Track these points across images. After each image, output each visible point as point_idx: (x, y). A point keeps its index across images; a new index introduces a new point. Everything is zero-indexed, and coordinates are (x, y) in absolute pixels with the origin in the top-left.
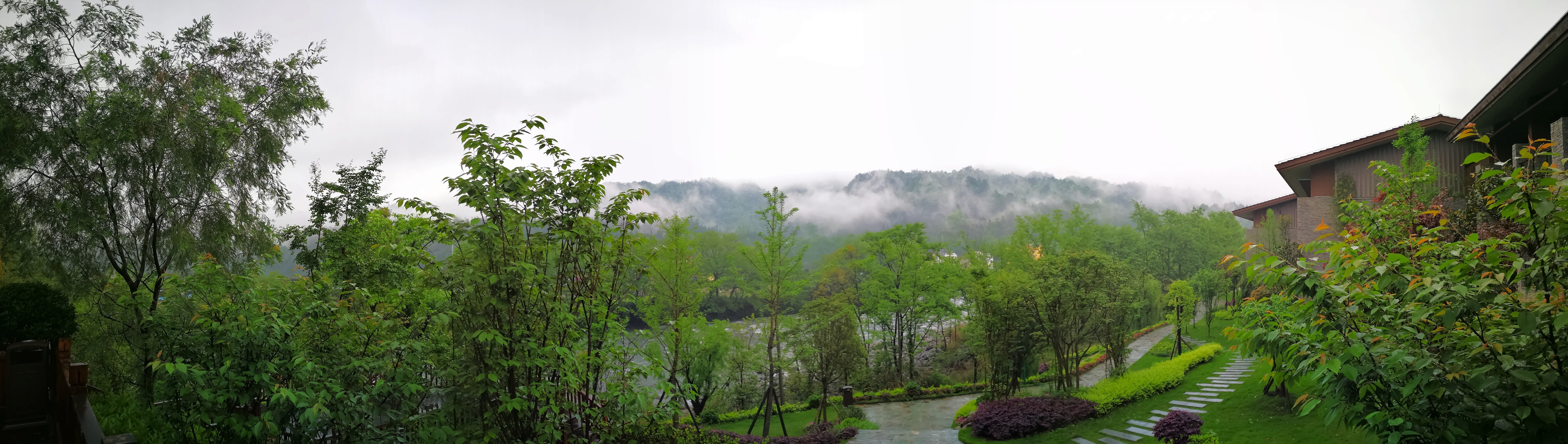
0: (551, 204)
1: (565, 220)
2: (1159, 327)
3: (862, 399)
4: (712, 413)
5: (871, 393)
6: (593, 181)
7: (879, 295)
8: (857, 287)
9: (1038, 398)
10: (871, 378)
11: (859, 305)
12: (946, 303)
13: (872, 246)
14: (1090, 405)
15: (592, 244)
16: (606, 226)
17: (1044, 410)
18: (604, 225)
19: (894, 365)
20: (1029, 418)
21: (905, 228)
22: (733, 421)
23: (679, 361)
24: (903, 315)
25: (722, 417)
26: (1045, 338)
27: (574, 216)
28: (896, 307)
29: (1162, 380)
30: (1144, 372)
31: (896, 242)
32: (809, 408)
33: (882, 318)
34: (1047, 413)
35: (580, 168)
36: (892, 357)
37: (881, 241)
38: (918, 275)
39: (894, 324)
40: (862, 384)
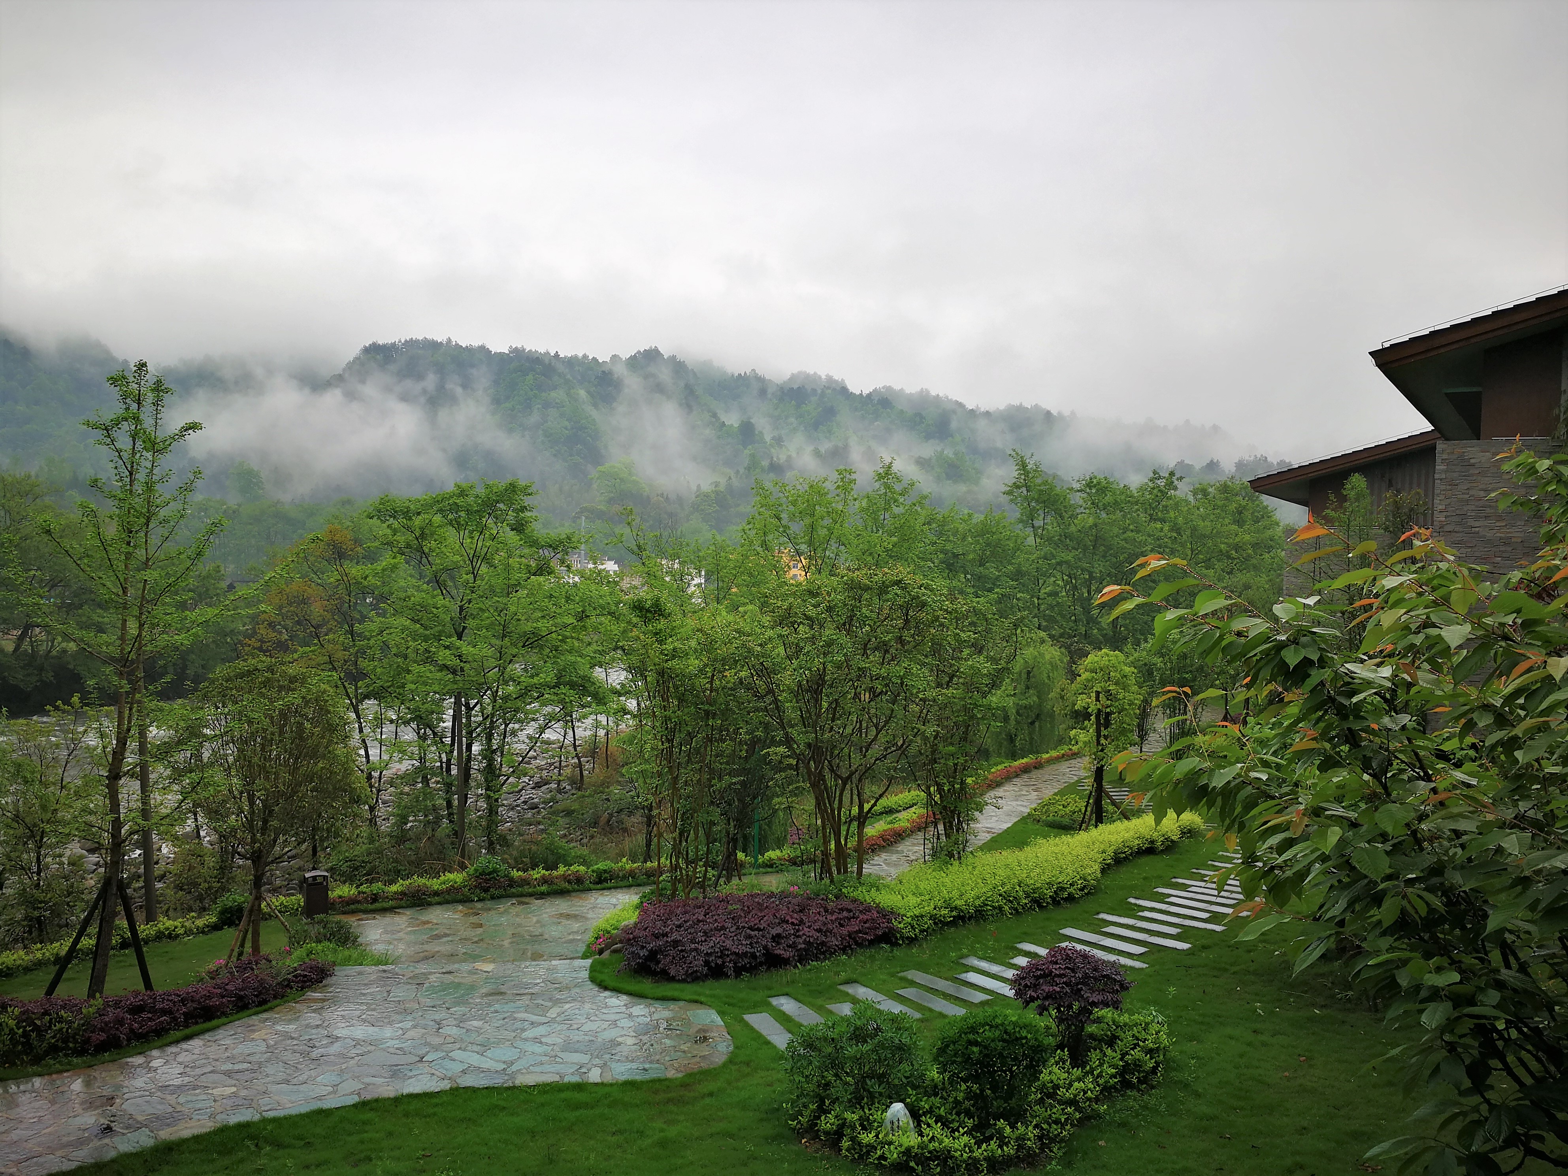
2: (1058, 759)
3: (352, 901)
5: (377, 887)
7: (412, 656)
8: (353, 633)
9: (772, 895)
10: (379, 852)
11: (356, 675)
12: (583, 678)
13: (395, 532)
14: (884, 916)
17: (784, 921)
19: (445, 821)
20: (749, 938)
21: (481, 491)
22: (7, 973)
24: (472, 703)
26: (794, 762)
28: (455, 682)
29: (1045, 878)
30: (1009, 857)
31: (457, 525)
32: (216, 927)
33: (417, 711)
34: (790, 927)
36: (441, 802)
37: (418, 521)
38: (513, 609)
39: (449, 724)
40: (356, 869)
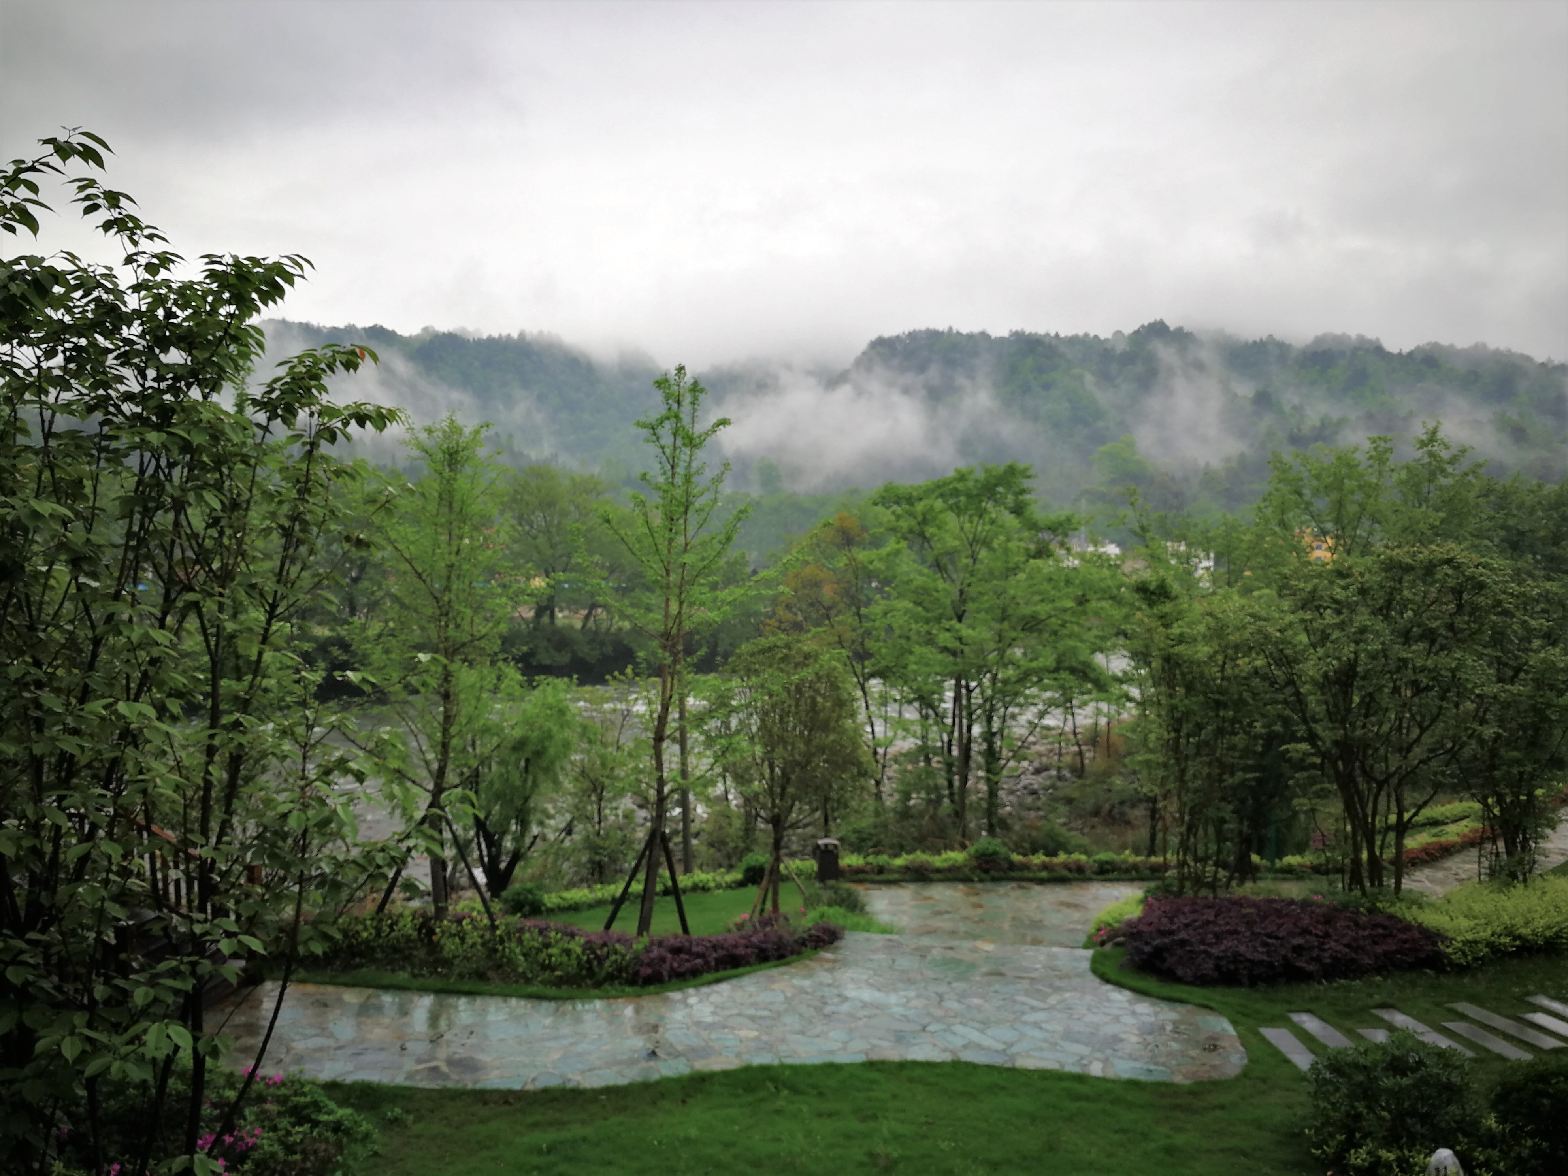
0: (110, 360)
1: (152, 403)
3: (860, 872)
4: (530, 891)
5: (883, 859)
6: (230, 315)
7: (912, 634)
8: (859, 615)
9: (1292, 902)
10: (885, 826)
11: (863, 656)
12: (1084, 663)
13: (898, 517)
14: (1428, 937)
15: (225, 471)
16: (266, 429)
17: (1305, 932)
18: (258, 425)
19: (946, 801)
20: (1265, 944)
21: (981, 475)
22: (575, 908)
23: (450, 766)
24: (973, 684)
25: (550, 899)
26: (1318, 761)
27: (176, 396)
28: (955, 664)
31: (958, 510)
32: (741, 884)
33: (919, 690)
34: (1313, 939)
35: (200, 277)
36: (942, 782)
37: (920, 507)
38: (1013, 593)
39: (950, 705)
40: (863, 839)
